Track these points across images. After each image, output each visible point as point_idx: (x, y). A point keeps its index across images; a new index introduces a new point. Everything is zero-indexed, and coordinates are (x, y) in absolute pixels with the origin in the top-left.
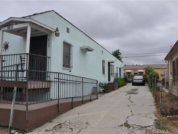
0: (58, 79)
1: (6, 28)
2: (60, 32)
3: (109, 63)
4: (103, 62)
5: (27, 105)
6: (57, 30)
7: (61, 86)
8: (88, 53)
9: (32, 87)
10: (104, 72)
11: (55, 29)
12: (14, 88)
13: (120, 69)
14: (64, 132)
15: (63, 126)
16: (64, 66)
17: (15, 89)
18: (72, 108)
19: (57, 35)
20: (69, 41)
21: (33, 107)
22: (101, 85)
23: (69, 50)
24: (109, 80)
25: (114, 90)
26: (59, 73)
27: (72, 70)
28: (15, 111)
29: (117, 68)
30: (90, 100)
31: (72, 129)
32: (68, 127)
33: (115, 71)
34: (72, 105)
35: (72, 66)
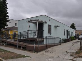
3: (67, 31)
6: (46, 21)
9: (40, 40)
10: (64, 34)
13: (73, 32)
16: (48, 33)
17: (35, 41)
18: (51, 47)
19: (46, 23)
20: (50, 24)
21: (40, 46)
22: (63, 39)
23: (50, 27)
24: (67, 37)
25: (69, 42)
27: (51, 34)
28: (35, 47)
29: (71, 32)
30: (58, 45)
33: (70, 34)
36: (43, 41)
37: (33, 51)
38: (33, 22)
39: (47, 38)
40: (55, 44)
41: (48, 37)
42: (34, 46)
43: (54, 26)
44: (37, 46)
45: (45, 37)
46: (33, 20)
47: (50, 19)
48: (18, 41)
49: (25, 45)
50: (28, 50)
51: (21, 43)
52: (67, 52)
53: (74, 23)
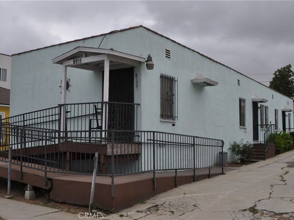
0: (154, 140)
1: (71, 62)
2: (154, 61)
3: (255, 104)
4: (242, 101)
5: (112, 177)
6: (150, 59)
7: (159, 151)
8: (207, 88)
9: (119, 153)
10: (242, 123)
11: (146, 57)
12: (94, 155)
13: (284, 113)
14: (161, 215)
15: (161, 208)
16: (162, 116)
17: (97, 155)
18: (176, 186)
19: (150, 67)
20: (169, 73)
21: (119, 180)
22: (235, 148)
23: (171, 88)
24: (256, 137)
25: (264, 159)
26: (154, 132)
27: (177, 122)
28: (96, 185)
29: (276, 111)
30: (209, 176)
31: (173, 212)
32: (168, 209)
33: (271, 119)
34: (175, 181)
35: (176, 116)
36: (136, 157)
37: (86, 206)
38: (85, 60)
39: (154, 143)
40: (197, 173)
41: (158, 137)
42: (93, 179)
43: (189, 84)
44: (106, 180)
45: (144, 138)
46: (87, 54)
47: (170, 46)
48: (13, 158)
49: (49, 175)
50: (63, 203)
51: (25, 170)
52: (253, 210)
53: (290, 66)
